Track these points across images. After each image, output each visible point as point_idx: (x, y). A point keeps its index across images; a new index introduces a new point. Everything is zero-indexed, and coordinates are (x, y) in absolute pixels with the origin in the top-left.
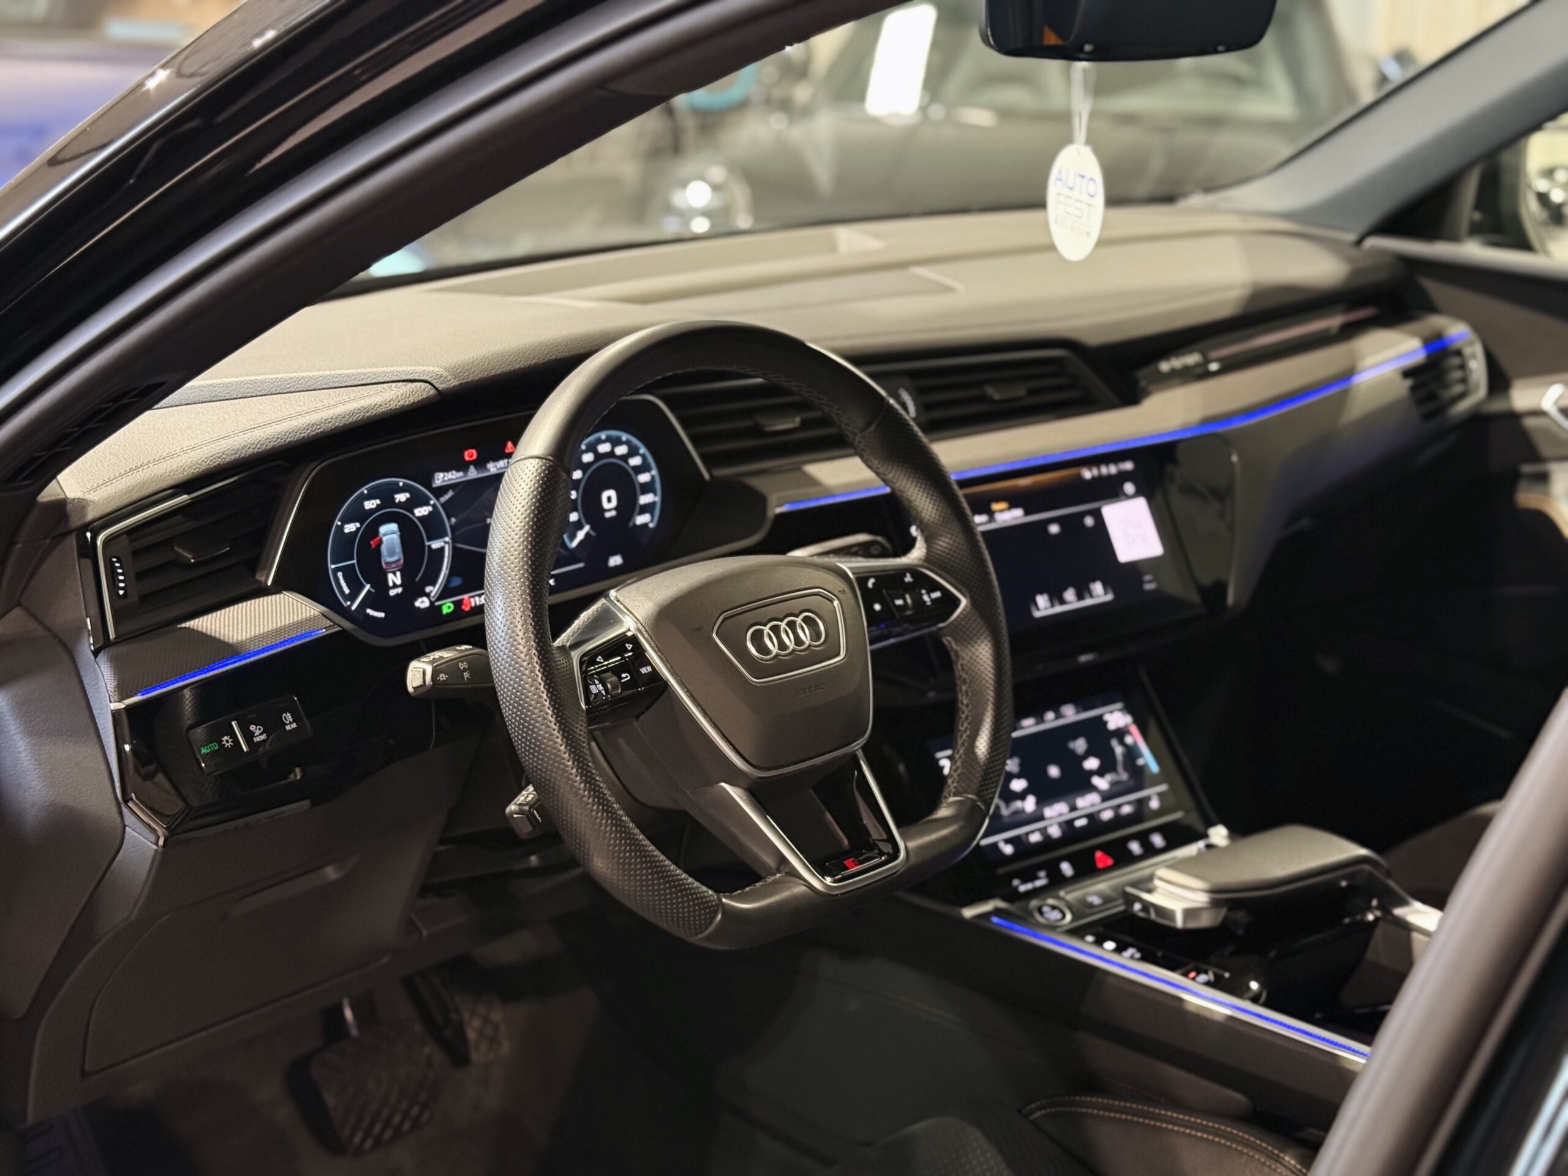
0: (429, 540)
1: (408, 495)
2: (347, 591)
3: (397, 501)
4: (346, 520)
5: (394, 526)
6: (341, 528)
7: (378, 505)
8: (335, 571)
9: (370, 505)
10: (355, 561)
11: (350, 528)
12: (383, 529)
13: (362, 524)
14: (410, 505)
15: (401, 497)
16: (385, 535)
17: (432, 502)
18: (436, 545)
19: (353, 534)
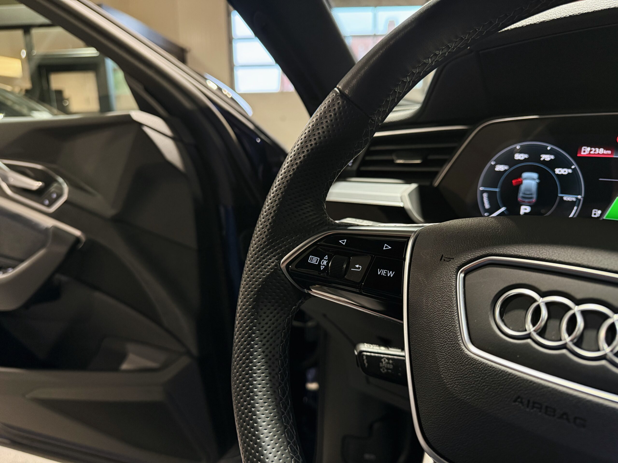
0: (562, 193)
1: (552, 157)
2: (487, 206)
3: (542, 159)
4: (499, 162)
5: (535, 175)
6: (494, 166)
7: (525, 159)
8: (483, 192)
9: (519, 157)
10: (497, 190)
11: (500, 168)
12: (525, 175)
13: (510, 167)
14: (552, 164)
15: (547, 157)
16: (526, 179)
17: (573, 167)
18: (568, 198)
19: (501, 173)
